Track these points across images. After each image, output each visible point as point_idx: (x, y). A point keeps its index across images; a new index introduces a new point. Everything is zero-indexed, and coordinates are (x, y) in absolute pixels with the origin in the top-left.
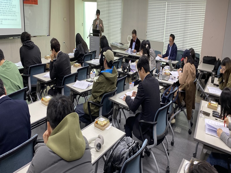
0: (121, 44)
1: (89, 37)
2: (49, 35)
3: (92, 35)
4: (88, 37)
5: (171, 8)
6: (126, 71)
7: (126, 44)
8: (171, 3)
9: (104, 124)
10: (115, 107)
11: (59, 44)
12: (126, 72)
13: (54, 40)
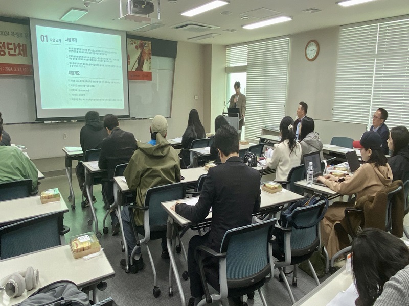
2: (170, 117)
3: (227, 115)
8: (385, 60)
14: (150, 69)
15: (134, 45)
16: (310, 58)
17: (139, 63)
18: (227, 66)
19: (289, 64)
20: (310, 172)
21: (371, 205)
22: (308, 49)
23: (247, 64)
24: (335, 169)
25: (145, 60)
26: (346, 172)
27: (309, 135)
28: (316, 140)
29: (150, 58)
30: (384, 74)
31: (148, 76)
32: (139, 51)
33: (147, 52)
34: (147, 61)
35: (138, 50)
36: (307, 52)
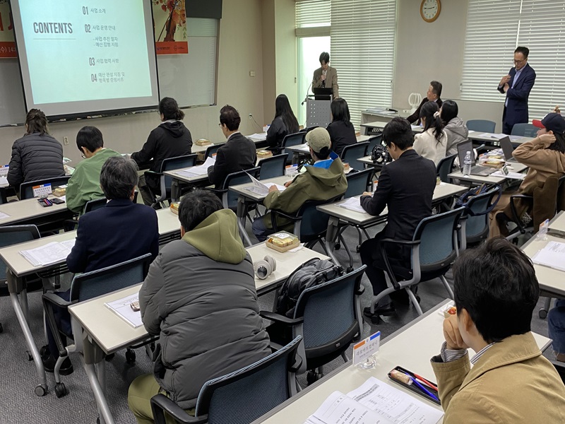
0: (390, 110)
1: (305, 103)
2: (215, 104)
3: (313, 98)
4: (303, 103)
5: (532, 32)
6: (380, 160)
7: (404, 111)
8: (533, 21)
9: (284, 242)
10: (330, 222)
11: (239, 118)
12: (381, 163)
13: (228, 108)
14: (185, 37)
15: (160, 5)
16: (428, 18)
17: (168, 30)
18: (297, 27)
19: (396, 26)
20: (468, 162)
21: (541, 191)
22: (424, 7)
23: (330, 25)
24: (488, 157)
25: (177, 25)
26: (502, 160)
27: (452, 121)
28: (461, 126)
29: (184, 22)
30: (531, 39)
31: (183, 48)
32: (168, 12)
33: (179, 13)
34: (180, 25)
35: (166, 10)
36: (424, 10)
